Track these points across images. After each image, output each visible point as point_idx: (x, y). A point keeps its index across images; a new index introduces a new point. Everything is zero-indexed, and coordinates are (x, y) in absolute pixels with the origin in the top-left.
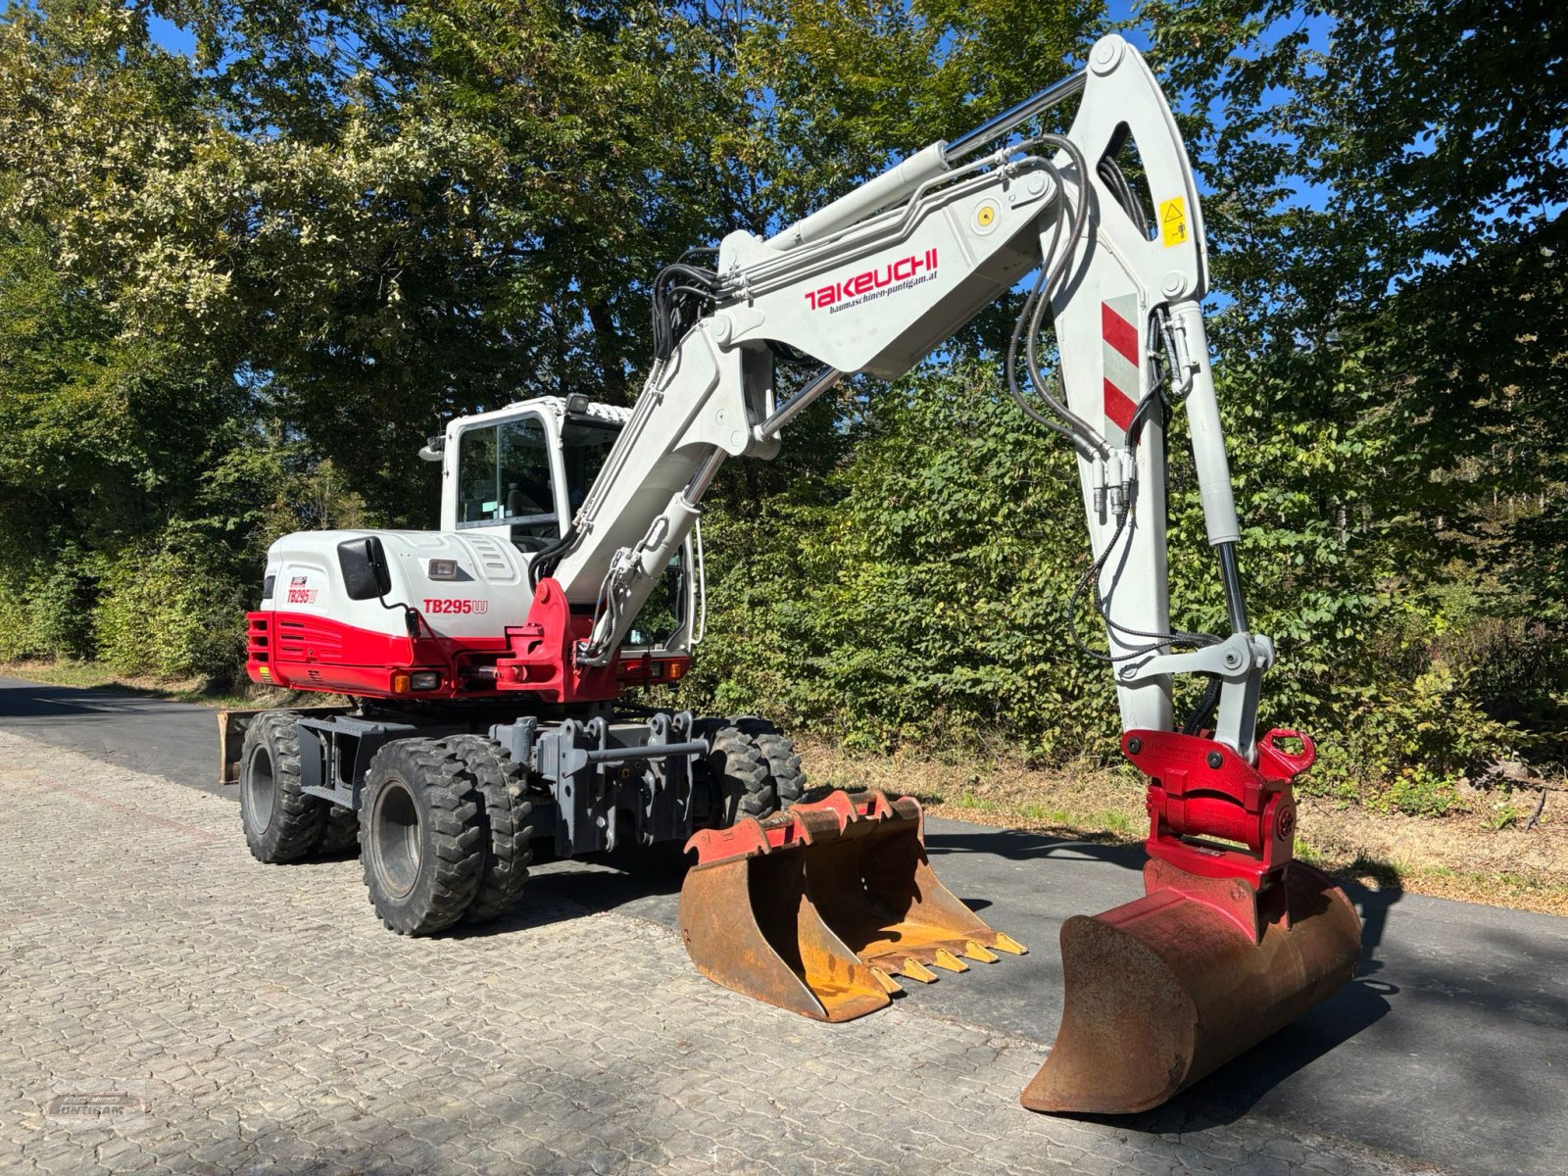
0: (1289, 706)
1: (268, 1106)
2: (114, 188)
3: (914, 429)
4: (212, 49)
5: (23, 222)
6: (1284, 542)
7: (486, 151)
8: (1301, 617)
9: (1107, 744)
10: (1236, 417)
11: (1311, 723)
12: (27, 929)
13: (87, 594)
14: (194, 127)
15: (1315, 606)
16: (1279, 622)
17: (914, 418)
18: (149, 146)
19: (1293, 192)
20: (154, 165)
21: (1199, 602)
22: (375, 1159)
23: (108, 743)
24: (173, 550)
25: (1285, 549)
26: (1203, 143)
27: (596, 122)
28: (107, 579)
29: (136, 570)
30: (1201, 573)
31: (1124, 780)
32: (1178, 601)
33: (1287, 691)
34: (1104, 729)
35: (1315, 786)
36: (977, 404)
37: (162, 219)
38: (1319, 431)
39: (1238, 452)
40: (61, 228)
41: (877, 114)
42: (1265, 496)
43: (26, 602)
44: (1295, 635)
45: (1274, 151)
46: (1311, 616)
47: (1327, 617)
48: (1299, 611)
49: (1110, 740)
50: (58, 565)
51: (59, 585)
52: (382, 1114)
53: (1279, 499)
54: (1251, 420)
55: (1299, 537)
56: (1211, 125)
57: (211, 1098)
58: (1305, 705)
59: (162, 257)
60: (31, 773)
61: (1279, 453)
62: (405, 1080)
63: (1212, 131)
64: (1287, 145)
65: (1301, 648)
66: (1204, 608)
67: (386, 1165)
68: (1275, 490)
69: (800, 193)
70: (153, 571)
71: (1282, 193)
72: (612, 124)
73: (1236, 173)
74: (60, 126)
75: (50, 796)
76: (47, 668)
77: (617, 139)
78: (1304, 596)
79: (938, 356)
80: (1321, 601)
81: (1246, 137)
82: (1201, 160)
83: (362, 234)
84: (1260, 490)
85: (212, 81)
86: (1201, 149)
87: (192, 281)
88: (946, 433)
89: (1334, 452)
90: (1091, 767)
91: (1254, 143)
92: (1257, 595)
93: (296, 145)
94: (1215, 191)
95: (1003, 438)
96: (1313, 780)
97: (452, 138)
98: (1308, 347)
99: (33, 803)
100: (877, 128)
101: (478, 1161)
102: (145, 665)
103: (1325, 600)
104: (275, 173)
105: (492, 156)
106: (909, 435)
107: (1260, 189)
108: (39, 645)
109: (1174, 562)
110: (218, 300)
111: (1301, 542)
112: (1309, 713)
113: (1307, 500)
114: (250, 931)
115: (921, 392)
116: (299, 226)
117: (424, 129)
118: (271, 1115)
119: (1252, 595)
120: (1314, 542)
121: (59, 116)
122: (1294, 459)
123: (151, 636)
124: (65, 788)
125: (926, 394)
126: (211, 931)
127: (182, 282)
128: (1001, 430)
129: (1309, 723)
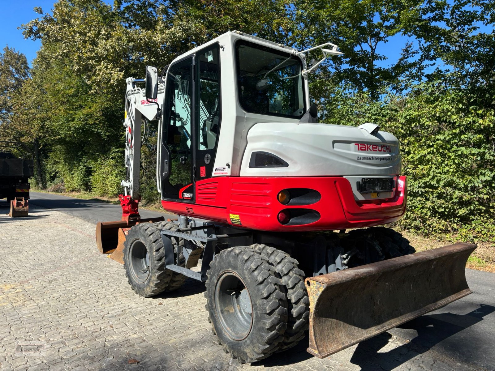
0: (474, 210)
1: (115, 337)
2: (89, 46)
3: (340, 115)
4: (119, 3)
5: (62, 57)
6: (473, 152)
7: (200, 29)
8: (479, 179)
9: (406, 222)
10: (456, 108)
11: (482, 216)
12: (54, 274)
13: (89, 172)
14: (113, 27)
15: (484, 175)
16: (470, 180)
17: (340, 111)
18: (99, 33)
19: (479, 28)
20: (101, 39)
21: (441, 173)
22: (146, 358)
23: (90, 217)
24: (112, 158)
25: (473, 155)
26: (445, 11)
27: (235, 17)
28: (94, 168)
29: (102, 165)
30: (441, 163)
31: (412, 234)
32: (433, 173)
33: (473, 205)
34: (405, 217)
35: (483, 238)
36: (361, 106)
37: (103, 55)
38: (487, 112)
39: (456, 120)
40: (74, 59)
41: (328, 8)
42: (466, 136)
43: (73, 174)
44: (477, 185)
45: (472, 13)
46: (483, 178)
47: (489, 179)
48: (478, 176)
49: (407, 221)
50: (81, 164)
51: (81, 169)
52: (150, 342)
53: (472, 137)
54: (461, 109)
55: (479, 150)
56: (448, 5)
57: (98, 333)
58: (480, 210)
59: (103, 67)
60: (67, 225)
61: (472, 121)
62: (160, 330)
63: (449, 7)
64: (477, 11)
65: (479, 190)
66: (442, 176)
67: (149, 361)
68: (470, 134)
69: (302, 38)
70: (107, 165)
71: (475, 28)
72: (240, 18)
73: (458, 21)
74: (73, 27)
75: (71, 232)
76: (78, 194)
77: (242, 22)
78: (480, 171)
79: (348, 90)
80: (487, 173)
81: (461, 8)
82: (444, 17)
83: (163, 58)
84: (465, 134)
85: (119, 13)
86: (445, 13)
87: (112, 74)
88: (351, 116)
89: (493, 120)
90: (400, 230)
91: (465, 10)
92: (462, 171)
93: (142, 30)
94: (450, 28)
95: (370, 118)
96: (482, 236)
97: (189, 25)
98: (483, 82)
99: (65, 234)
100: (328, 13)
101: (179, 362)
102: (105, 193)
103: (488, 173)
104: (136, 40)
105: (202, 30)
106: (338, 117)
107: (467, 27)
108: (76, 187)
109: (431, 159)
110: (120, 80)
111: (479, 152)
112: (482, 213)
113: (482, 137)
114: (120, 277)
115: (342, 103)
116: (143, 56)
117: (180, 23)
118: (115, 340)
119: (460, 171)
120: (484, 152)
121: (73, 24)
122: (478, 122)
123: (106, 184)
124: (75, 230)
125: (344, 103)
126: (109, 276)
127: (109, 75)
128: (370, 115)
129: (481, 216)
